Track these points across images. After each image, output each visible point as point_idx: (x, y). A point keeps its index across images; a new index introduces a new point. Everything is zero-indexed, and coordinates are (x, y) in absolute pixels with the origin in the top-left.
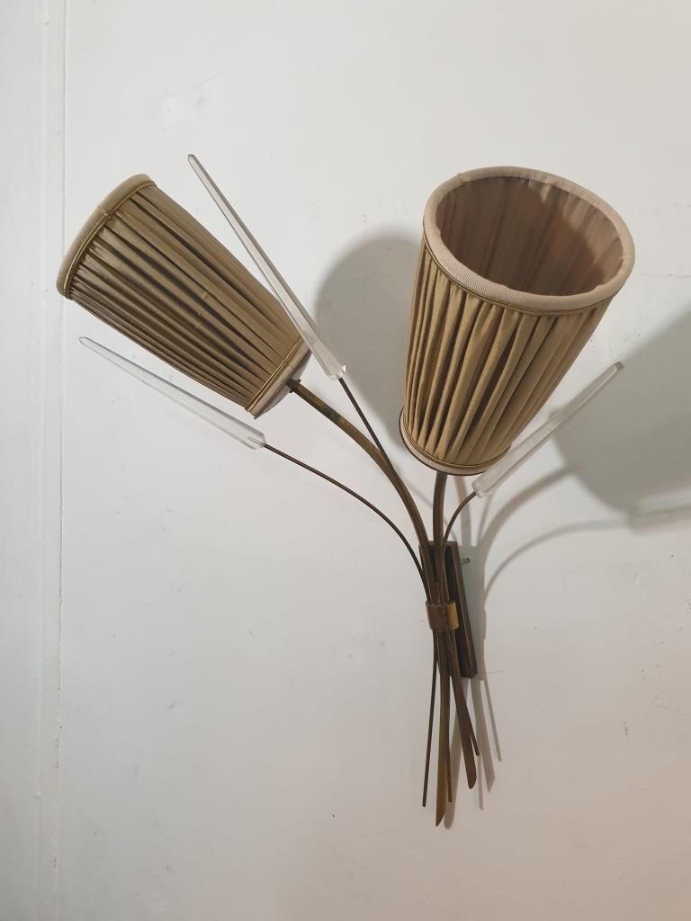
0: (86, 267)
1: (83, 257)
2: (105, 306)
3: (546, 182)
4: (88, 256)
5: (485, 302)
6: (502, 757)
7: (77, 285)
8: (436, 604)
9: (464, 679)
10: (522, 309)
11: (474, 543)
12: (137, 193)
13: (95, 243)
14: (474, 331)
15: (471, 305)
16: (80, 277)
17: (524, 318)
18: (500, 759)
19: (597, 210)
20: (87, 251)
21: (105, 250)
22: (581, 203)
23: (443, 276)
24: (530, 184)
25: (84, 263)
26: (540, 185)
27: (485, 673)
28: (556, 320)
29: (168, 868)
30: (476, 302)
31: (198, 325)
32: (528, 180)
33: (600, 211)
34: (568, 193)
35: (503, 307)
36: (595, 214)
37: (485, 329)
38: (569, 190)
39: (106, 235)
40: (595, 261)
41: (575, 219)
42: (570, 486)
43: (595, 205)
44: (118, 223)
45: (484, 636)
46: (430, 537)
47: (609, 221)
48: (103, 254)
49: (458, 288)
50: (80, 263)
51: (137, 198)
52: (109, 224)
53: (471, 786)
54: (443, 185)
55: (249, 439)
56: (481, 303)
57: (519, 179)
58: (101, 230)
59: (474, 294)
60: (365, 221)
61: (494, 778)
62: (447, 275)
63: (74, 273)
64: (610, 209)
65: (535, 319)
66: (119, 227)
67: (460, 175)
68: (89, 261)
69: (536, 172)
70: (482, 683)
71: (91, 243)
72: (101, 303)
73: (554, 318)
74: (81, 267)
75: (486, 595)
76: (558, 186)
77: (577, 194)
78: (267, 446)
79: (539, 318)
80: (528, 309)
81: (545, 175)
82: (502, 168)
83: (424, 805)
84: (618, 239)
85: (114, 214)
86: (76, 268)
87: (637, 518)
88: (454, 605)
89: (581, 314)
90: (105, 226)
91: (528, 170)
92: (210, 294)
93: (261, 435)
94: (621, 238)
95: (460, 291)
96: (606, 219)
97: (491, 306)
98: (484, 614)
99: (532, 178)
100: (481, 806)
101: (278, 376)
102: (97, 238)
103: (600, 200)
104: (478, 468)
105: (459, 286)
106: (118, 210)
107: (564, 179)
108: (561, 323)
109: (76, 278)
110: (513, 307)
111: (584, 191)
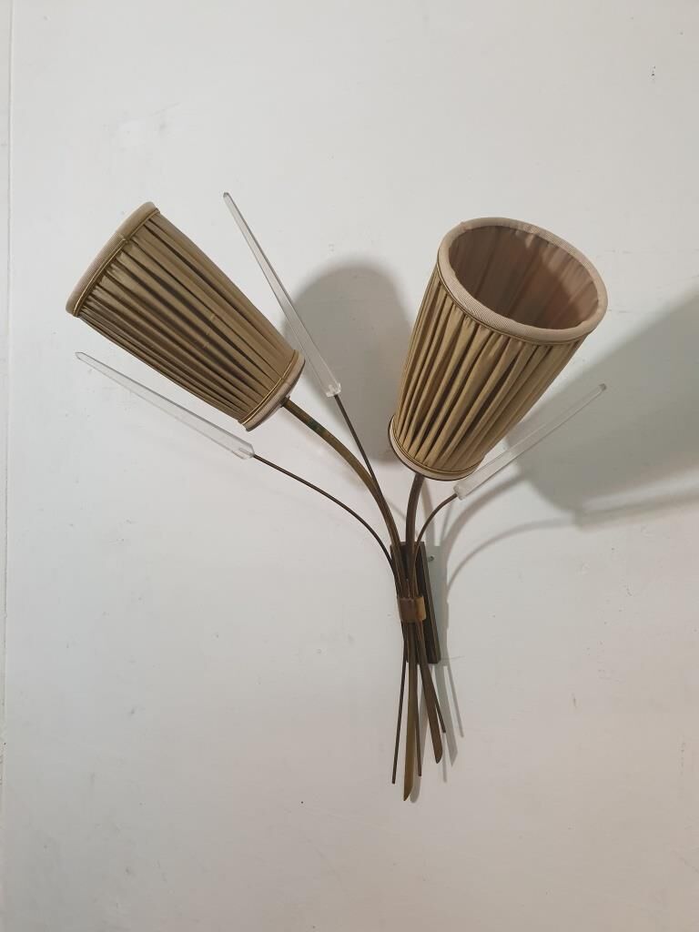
0: (101, 287)
1: (100, 278)
2: (116, 324)
3: (532, 232)
4: (105, 277)
5: (494, 332)
6: (465, 734)
7: (91, 304)
8: (407, 597)
9: (430, 665)
10: (526, 339)
11: (437, 543)
12: (150, 220)
13: (113, 265)
14: (481, 356)
15: (481, 335)
16: (94, 296)
17: (525, 348)
18: (462, 735)
19: (572, 257)
20: (104, 273)
21: (122, 272)
22: (558, 252)
23: (458, 309)
24: (517, 233)
25: (100, 283)
26: (526, 234)
27: (448, 659)
28: (550, 350)
29: (127, 871)
30: (487, 332)
31: (206, 344)
32: (515, 230)
33: (575, 260)
34: (548, 242)
35: (509, 337)
36: (571, 260)
37: (492, 354)
38: (549, 240)
39: (123, 259)
40: (572, 299)
41: (553, 264)
42: (524, 491)
43: (572, 254)
44: (134, 248)
45: (447, 626)
46: (403, 538)
47: (583, 267)
48: (120, 277)
49: (472, 320)
50: (97, 283)
51: (150, 225)
52: (126, 249)
53: (438, 761)
54: (451, 232)
55: (240, 449)
56: (492, 333)
57: (509, 228)
58: (119, 254)
59: (486, 325)
60: (333, 250)
61: (456, 753)
62: (462, 308)
63: (90, 292)
64: (584, 258)
65: (535, 347)
66: (134, 251)
67: (462, 223)
68: (106, 282)
69: (523, 224)
70: (445, 668)
71: (109, 266)
72: (113, 322)
73: (549, 347)
74: (97, 287)
75: (448, 589)
76: (540, 236)
77: (556, 243)
78: (256, 457)
79: (538, 346)
80: (531, 339)
81: (531, 226)
82: (496, 219)
83: (394, 782)
84: (592, 283)
85: (131, 240)
86: (92, 287)
87: (584, 518)
88: (422, 599)
89: (569, 345)
90: (123, 250)
91: (517, 222)
92: (216, 315)
93: (250, 446)
94: (595, 282)
95: (473, 323)
96: (581, 266)
97: (500, 335)
98: (447, 605)
99: (519, 228)
100: (445, 779)
101: (276, 392)
102: (115, 260)
103: (576, 251)
104: (460, 474)
105: (473, 318)
106: (134, 235)
107: (545, 231)
108: (554, 351)
109: (90, 297)
110: (518, 337)
111: (562, 241)
